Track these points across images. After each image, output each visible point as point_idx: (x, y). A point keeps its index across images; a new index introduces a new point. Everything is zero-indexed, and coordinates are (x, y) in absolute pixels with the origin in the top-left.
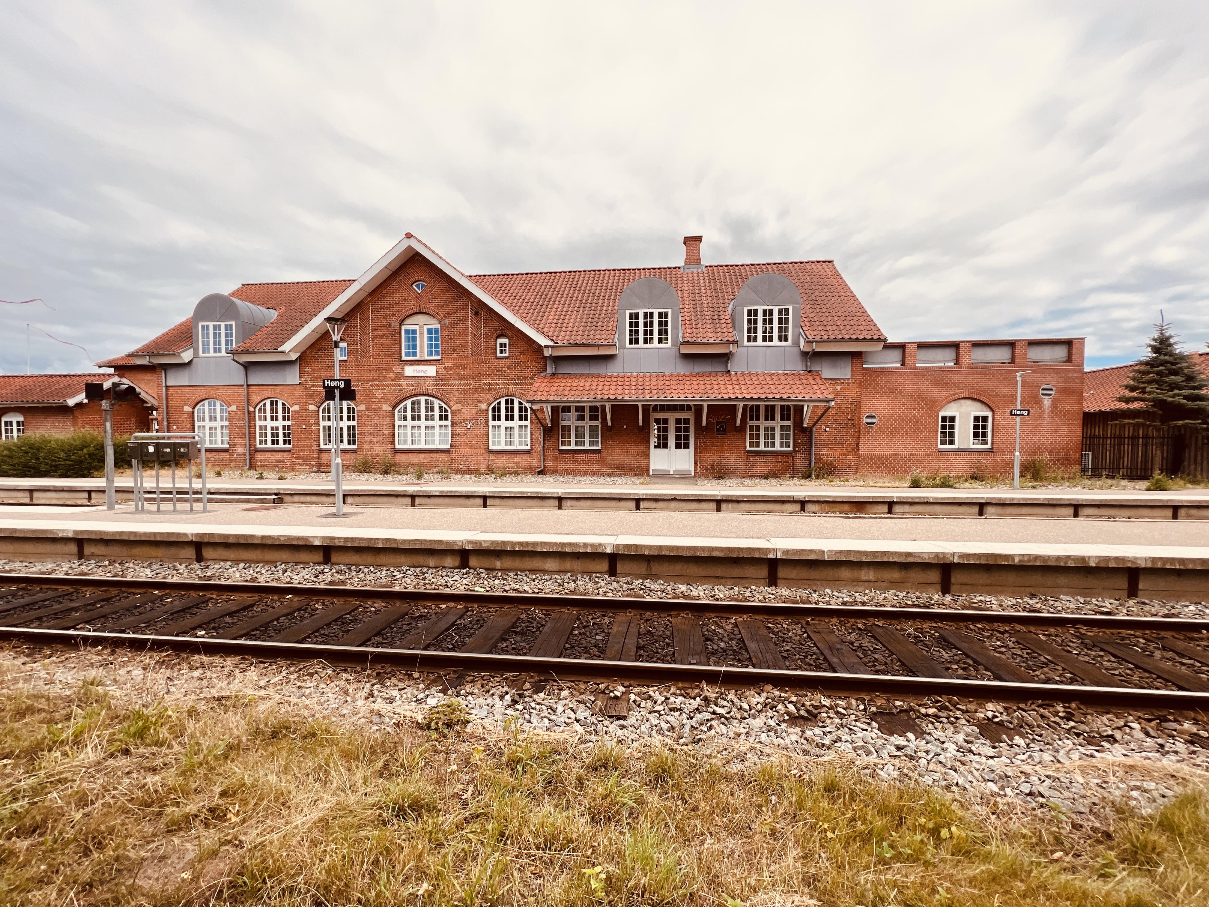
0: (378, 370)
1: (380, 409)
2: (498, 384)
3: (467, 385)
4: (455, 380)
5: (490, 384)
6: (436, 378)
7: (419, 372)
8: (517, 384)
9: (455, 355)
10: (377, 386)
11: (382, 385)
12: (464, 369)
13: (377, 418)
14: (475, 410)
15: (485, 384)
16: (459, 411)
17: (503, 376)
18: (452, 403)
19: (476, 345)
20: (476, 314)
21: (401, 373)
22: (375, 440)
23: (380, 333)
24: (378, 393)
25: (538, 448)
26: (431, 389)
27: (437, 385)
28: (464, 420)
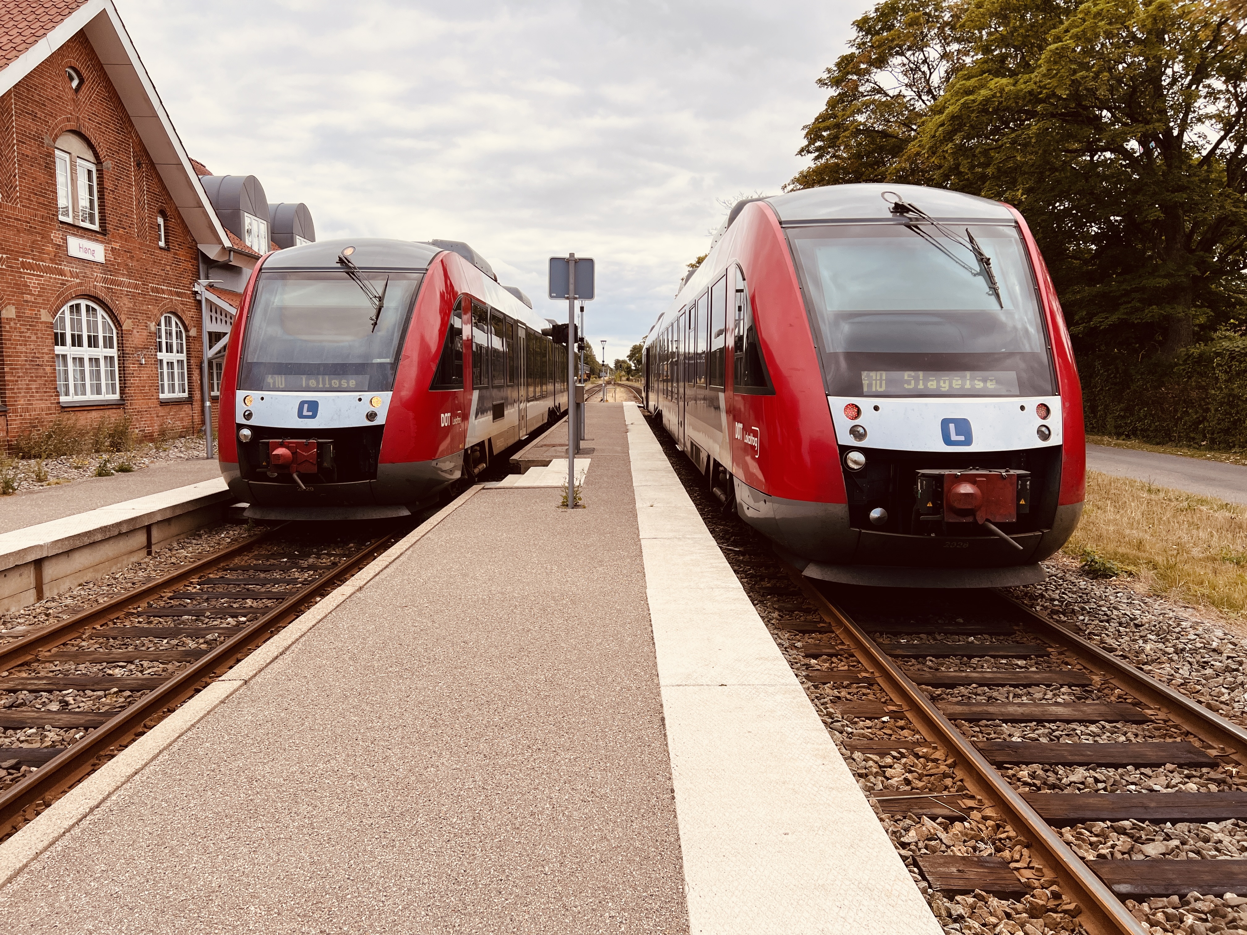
0: (30, 231)
1: (37, 317)
2: (163, 292)
3: (136, 287)
4: (123, 275)
5: (157, 290)
6: (105, 267)
7: (86, 250)
8: (178, 294)
9: (121, 231)
10: (31, 267)
11: (39, 268)
12: (132, 258)
13: (34, 338)
14: (145, 333)
15: (152, 288)
16: (130, 332)
17: (165, 280)
18: (122, 317)
19: (141, 219)
20: (139, 165)
21: (62, 247)
22: (34, 386)
23: (29, 152)
24: (33, 282)
25: (197, 395)
26: (99, 287)
27: (105, 280)
28: (136, 348)
